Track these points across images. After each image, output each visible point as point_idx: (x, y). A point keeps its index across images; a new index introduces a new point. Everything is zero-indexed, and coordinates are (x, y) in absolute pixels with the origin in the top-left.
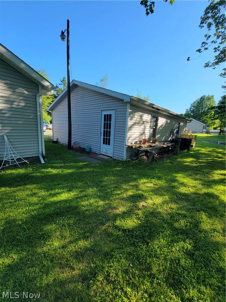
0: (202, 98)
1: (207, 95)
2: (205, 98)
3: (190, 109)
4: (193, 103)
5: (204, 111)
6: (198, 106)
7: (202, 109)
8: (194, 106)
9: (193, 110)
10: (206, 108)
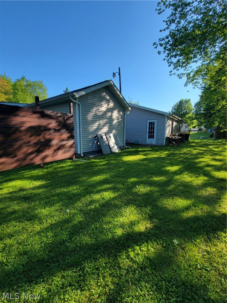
0: (180, 102)
1: (184, 99)
2: (183, 102)
3: (172, 111)
4: (174, 106)
5: (184, 113)
6: (178, 108)
7: (182, 111)
8: (175, 109)
9: (175, 113)
10: (185, 110)
